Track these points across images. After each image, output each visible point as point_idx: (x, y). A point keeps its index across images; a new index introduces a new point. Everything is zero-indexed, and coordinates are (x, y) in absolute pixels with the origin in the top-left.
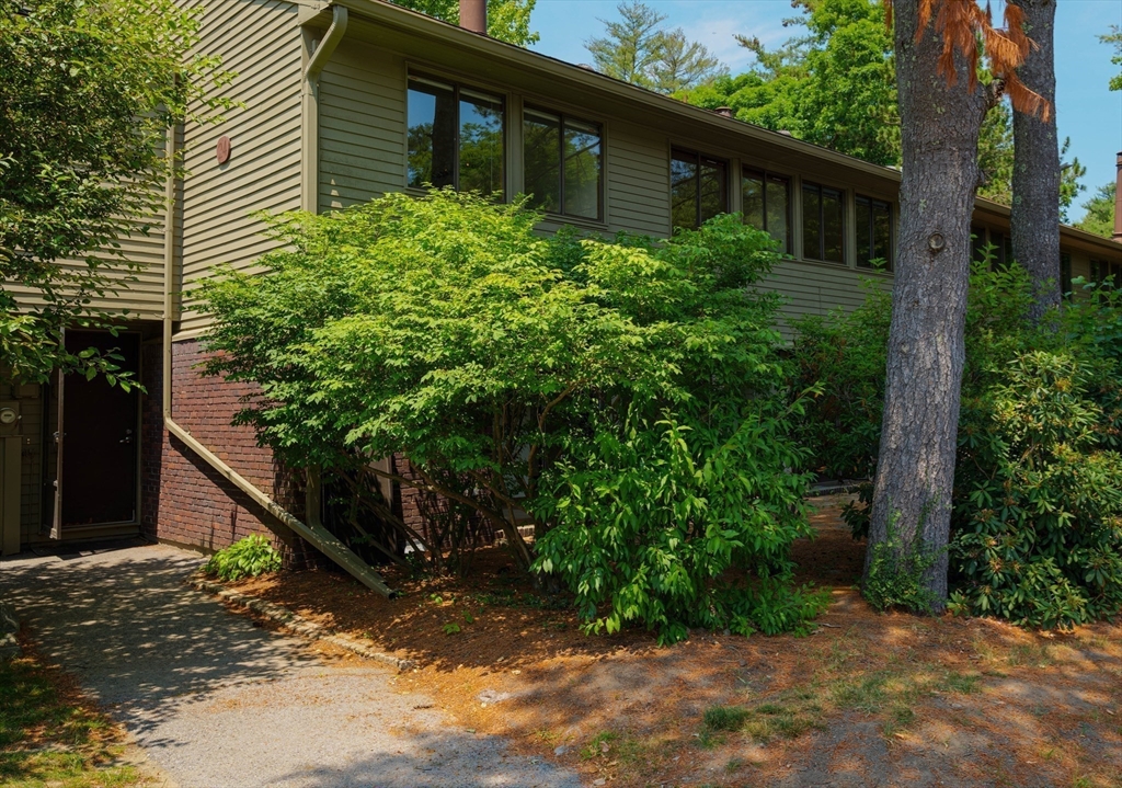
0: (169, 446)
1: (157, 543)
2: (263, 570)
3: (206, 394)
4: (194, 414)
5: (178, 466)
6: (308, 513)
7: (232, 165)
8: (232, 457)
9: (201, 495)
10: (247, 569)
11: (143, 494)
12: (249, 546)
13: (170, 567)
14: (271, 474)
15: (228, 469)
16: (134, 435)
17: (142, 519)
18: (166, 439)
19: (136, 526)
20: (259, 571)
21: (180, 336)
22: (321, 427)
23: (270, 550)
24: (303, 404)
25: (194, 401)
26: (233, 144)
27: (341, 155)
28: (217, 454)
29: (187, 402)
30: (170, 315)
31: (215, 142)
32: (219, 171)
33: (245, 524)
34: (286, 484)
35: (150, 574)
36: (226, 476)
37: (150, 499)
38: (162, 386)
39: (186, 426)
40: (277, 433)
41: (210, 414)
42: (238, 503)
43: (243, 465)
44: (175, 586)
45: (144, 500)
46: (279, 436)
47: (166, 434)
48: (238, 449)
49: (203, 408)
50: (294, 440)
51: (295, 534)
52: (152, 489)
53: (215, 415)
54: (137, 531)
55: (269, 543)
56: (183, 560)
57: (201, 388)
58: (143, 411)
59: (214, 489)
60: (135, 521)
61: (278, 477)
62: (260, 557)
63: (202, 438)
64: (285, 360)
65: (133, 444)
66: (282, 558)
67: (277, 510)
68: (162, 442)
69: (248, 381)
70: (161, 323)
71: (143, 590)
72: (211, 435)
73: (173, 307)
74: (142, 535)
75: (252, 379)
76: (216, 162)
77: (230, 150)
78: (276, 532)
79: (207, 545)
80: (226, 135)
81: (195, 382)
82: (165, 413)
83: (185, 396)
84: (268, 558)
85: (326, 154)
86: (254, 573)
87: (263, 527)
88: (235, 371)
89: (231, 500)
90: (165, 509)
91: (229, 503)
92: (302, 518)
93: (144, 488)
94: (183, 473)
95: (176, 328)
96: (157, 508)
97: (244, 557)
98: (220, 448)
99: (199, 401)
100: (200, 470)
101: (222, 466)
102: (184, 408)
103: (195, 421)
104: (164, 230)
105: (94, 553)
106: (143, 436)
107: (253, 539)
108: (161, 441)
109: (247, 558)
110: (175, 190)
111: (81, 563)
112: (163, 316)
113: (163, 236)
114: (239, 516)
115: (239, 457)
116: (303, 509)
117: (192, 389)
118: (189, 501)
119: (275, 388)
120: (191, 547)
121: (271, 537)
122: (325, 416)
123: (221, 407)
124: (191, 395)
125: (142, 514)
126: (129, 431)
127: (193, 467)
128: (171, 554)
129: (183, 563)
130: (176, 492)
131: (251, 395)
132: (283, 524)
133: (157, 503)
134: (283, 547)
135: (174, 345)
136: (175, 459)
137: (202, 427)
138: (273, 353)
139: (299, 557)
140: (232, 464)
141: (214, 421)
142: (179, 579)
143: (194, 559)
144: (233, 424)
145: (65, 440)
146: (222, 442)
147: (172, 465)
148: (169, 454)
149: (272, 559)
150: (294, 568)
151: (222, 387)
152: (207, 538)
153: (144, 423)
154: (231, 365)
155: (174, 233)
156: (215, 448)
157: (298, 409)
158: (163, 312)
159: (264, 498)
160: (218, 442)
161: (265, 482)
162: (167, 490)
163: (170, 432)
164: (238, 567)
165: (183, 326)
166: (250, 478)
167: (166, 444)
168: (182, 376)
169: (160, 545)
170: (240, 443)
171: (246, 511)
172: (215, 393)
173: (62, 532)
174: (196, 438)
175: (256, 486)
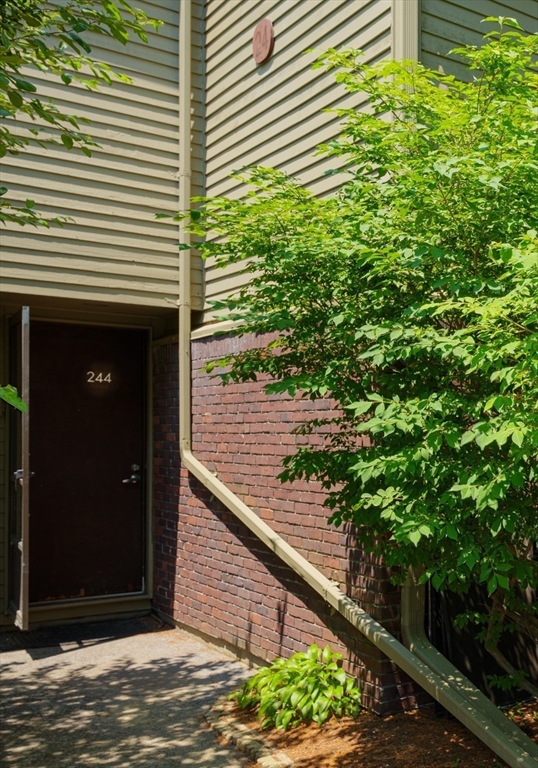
0: (188, 490)
1: (174, 628)
2: (331, 711)
3: (239, 418)
4: (223, 446)
5: (201, 522)
6: (405, 621)
7: (277, 63)
8: (280, 516)
9: (233, 568)
10: (304, 711)
11: (156, 555)
12: (309, 667)
13: (184, 683)
14: (342, 551)
15: (273, 535)
16: (143, 472)
17: (155, 591)
18: (185, 481)
19: (147, 600)
20: (324, 715)
21: (201, 332)
22: (494, 505)
23: (341, 677)
24: (446, 452)
25: (222, 428)
26: (278, 30)
27: (454, 27)
28: (256, 509)
29: (212, 428)
30: (188, 300)
31: (250, 34)
32: (256, 78)
33: (299, 624)
34: (368, 571)
35: (151, 700)
36: (270, 545)
37: (165, 563)
38: (178, 405)
39: (212, 464)
40: (379, 509)
41: (245, 449)
42: (289, 590)
43: (297, 530)
44: (185, 734)
45: (157, 565)
46: (385, 515)
47: (184, 474)
48: (288, 505)
49: (236, 438)
50: (426, 531)
51: (384, 656)
52: (167, 549)
53: (254, 449)
54: (149, 607)
55: (340, 664)
56: (208, 666)
57: (232, 408)
58: (155, 439)
59: (252, 561)
60: (146, 593)
61: (355, 557)
62: (326, 688)
63: (235, 484)
64: (410, 341)
65: (142, 484)
66: (361, 691)
67: (355, 613)
68: (179, 485)
69: (314, 396)
70: (174, 313)
71: (133, 741)
72: (247, 480)
73: (191, 290)
74: (155, 613)
75: (323, 390)
76: (252, 65)
77: (274, 40)
78: (351, 647)
79: (241, 645)
80: (268, 17)
81: (224, 400)
82: (183, 443)
83: (210, 420)
84: (339, 692)
85: (430, 21)
86: (316, 718)
87: (328, 633)
88: (287, 375)
89: (278, 583)
90: (183, 581)
91: (276, 589)
92: (394, 629)
93: (157, 547)
94: (207, 532)
95: (196, 319)
96: (173, 578)
97: (299, 689)
98: (262, 501)
99: (230, 429)
100: (232, 531)
101: (264, 530)
102: (208, 437)
103: (224, 458)
104: (178, 174)
105: (82, 646)
106: (155, 474)
107: (314, 655)
108: (178, 483)
109: (304, 691)
110: (193, 116)
111: (54, 667)
112: (178, 302)
113: (176, 184)
114: (291, 609)
115: (291, 518)
116: (397, 612)
117: (219, 409)
118: (217, 574)
119: (380, 409)
120: (220, 642)
121: (342, 652)
122: (500, 478)
123: (263, 438)
124: (218, 418)
125: (155, 583)
126: (135, 467)
127: (222, 526)
128: (190, 650)
129: (204, 674)
130: (200, 559)
131: (315, 422)
132: (364, 636)
133: (173, 570)
134: (363, 675)
135: (194, 345)
136: (197, 511)
137: (235, 468)
138: (371, 331)
139: (391, 694)
140: (280, 527)
141: (252, 459)
142: (196, 712)
143: (222, 663)
144: (284, 477)
145: (32, 482)
146: (263, 493)
147: (193, 519)
148: (189, 504)
149: (346, 694)
150: (383, 711)
151: (263, 407)
152: (243, 634)
153: (155, 456)
154: (281, 363)
155: (192, 180)
156: (253, 501)
157: (432, 459)
158: (177, 296)
159: (333, 591)
160: (257, 490)
161: (331, 561)
162: (186, 554)
163: (189, 473)
164: (289, 706)
165: (207, 317)
166: (308, 553)
167: (185, 489)
168: (205, 391)
169: (177, 632)
170: (293, 495)
171: (301, 603)
172: (253, 417)
173: (30, 616)
174: (227, 483)
175: (318, 566)
